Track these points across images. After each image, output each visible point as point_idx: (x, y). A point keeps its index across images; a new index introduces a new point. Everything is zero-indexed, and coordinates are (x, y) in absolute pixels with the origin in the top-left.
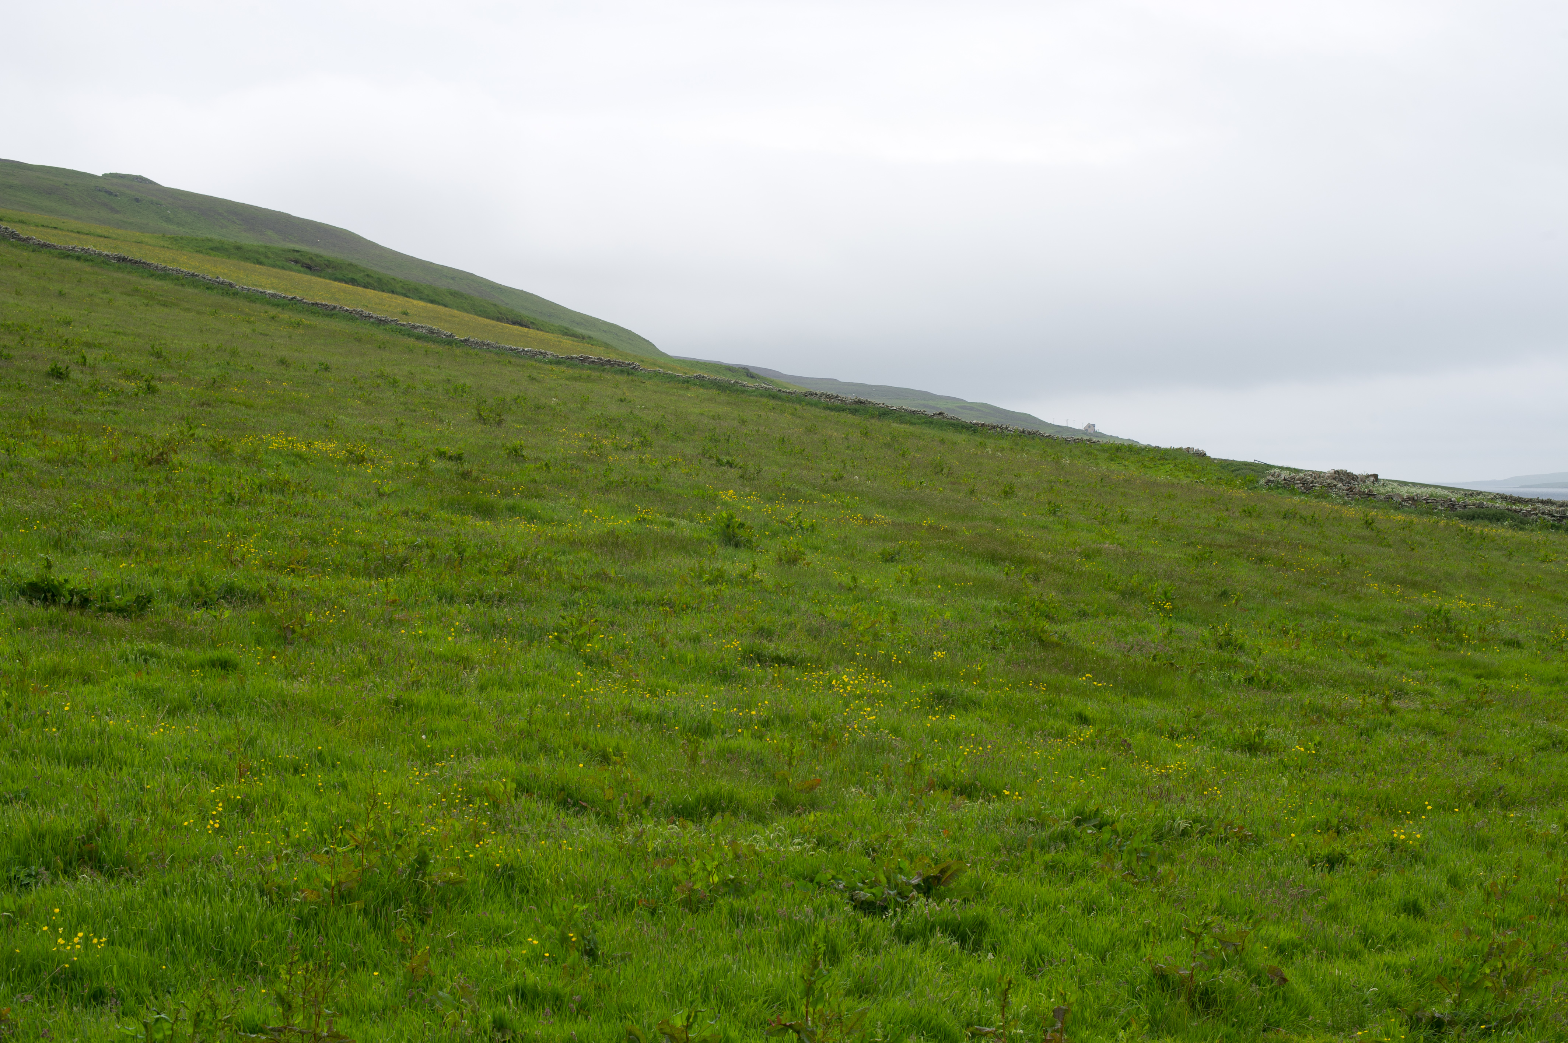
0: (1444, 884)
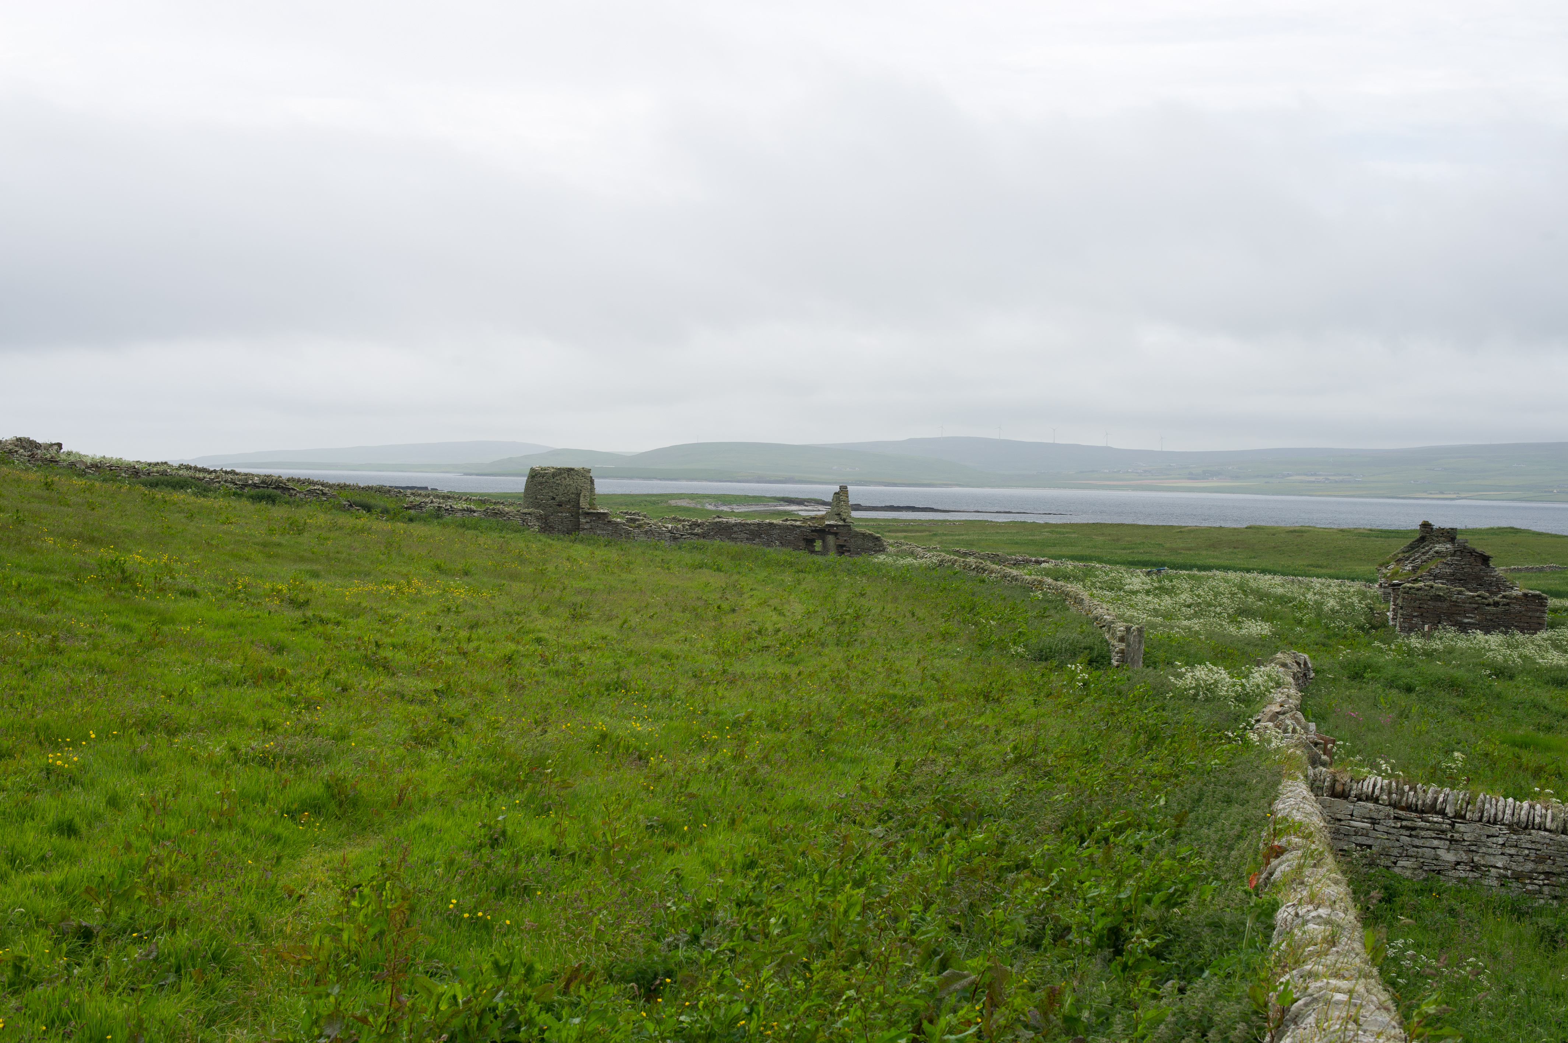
0: (103, 805)
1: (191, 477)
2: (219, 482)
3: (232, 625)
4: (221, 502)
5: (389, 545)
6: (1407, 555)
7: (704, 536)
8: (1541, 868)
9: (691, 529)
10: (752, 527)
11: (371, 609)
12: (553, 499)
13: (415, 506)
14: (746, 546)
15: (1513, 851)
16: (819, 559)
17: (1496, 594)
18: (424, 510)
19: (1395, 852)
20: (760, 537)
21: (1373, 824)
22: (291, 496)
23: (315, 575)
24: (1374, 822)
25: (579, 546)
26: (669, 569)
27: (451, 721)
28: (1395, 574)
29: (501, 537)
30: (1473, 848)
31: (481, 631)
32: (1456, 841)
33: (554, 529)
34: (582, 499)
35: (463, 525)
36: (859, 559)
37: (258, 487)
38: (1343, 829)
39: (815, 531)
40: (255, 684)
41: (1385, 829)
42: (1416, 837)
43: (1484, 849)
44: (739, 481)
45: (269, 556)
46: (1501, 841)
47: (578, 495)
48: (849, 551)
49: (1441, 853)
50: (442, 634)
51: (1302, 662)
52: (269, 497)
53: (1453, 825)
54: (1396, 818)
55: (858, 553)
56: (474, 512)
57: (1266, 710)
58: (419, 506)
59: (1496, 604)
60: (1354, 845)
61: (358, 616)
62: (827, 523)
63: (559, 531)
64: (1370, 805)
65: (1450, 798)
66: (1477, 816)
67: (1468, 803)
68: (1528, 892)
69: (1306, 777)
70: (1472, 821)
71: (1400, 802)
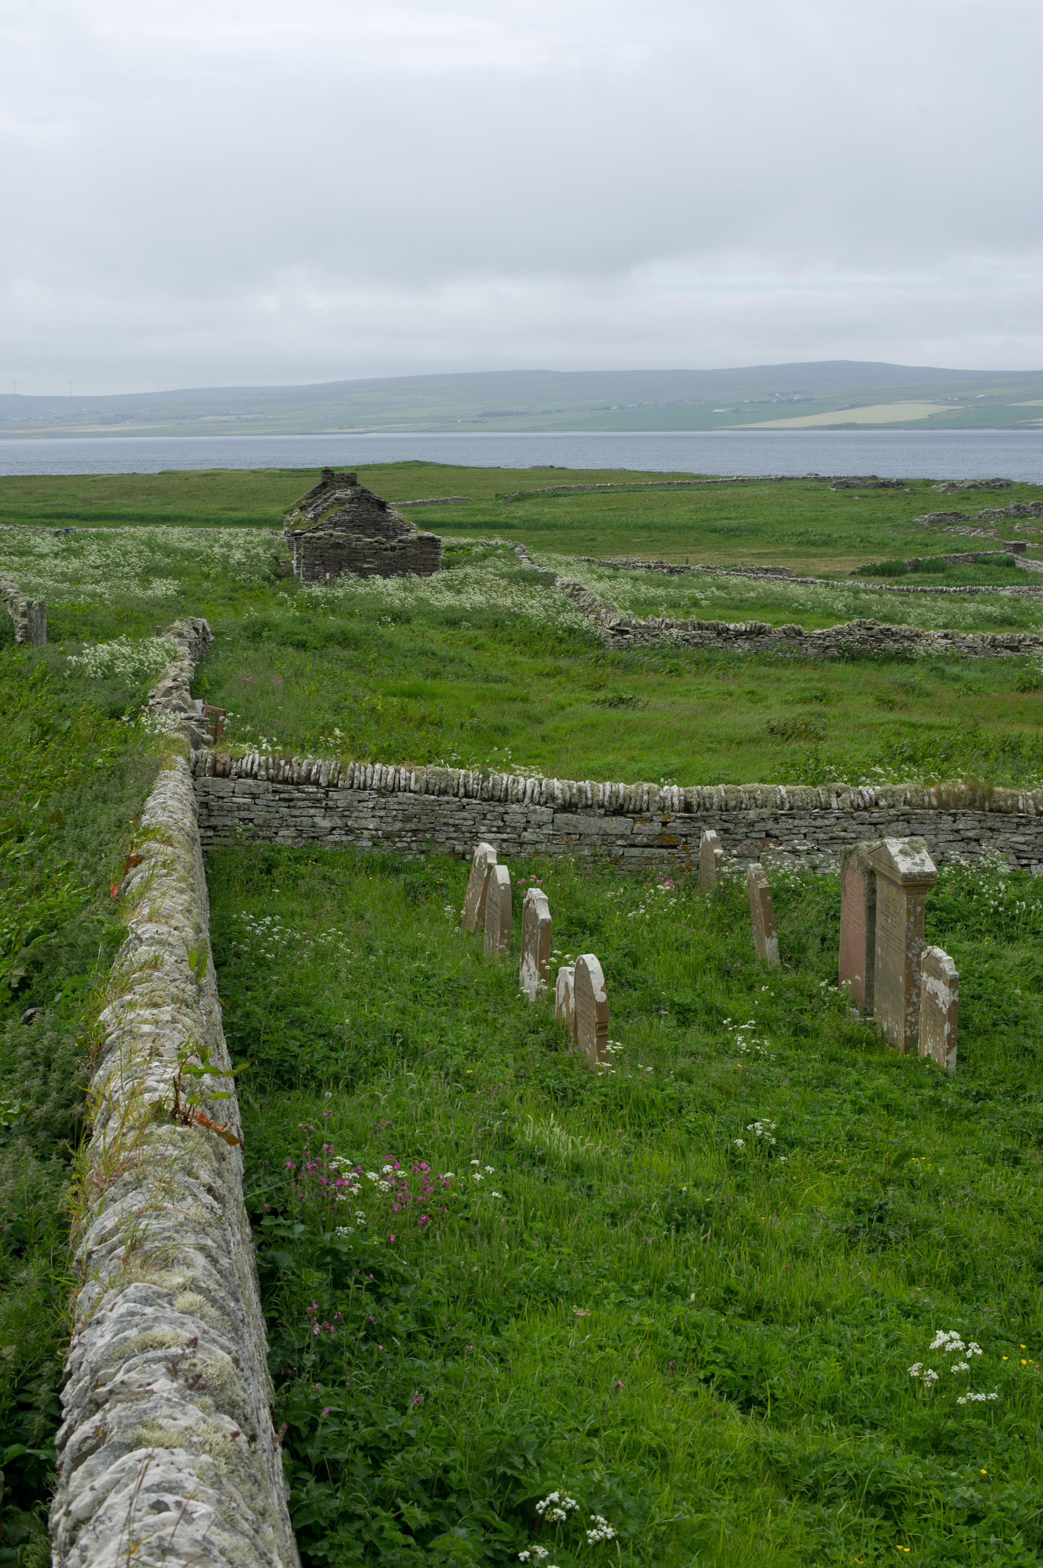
6: (310, 501)
8: (408, 826)
15: (382, 813)
17: (393, 538)
19: (276, 823)
21: (254, 798)
24: (254, 797)
28: (298, 523)
30: (347, 813)
32: (330, 808)
38: (227, 806)
41: (265, 803)
42: (294, 807)
43: (356, 814)
46: (371, 805)
49: (318, 820)
51: (200, 629)
53: (326, 793)
54: (275, 792)
57: (160, 686)
59: (393, 549)
60: (237, 821)
64: (250, 781)
65: (323, 768)
66: (348, 783)
67: (340, 773)
68: (398, 849)
69: (188, 760)
70: (344, 788)
71: (277, 776)
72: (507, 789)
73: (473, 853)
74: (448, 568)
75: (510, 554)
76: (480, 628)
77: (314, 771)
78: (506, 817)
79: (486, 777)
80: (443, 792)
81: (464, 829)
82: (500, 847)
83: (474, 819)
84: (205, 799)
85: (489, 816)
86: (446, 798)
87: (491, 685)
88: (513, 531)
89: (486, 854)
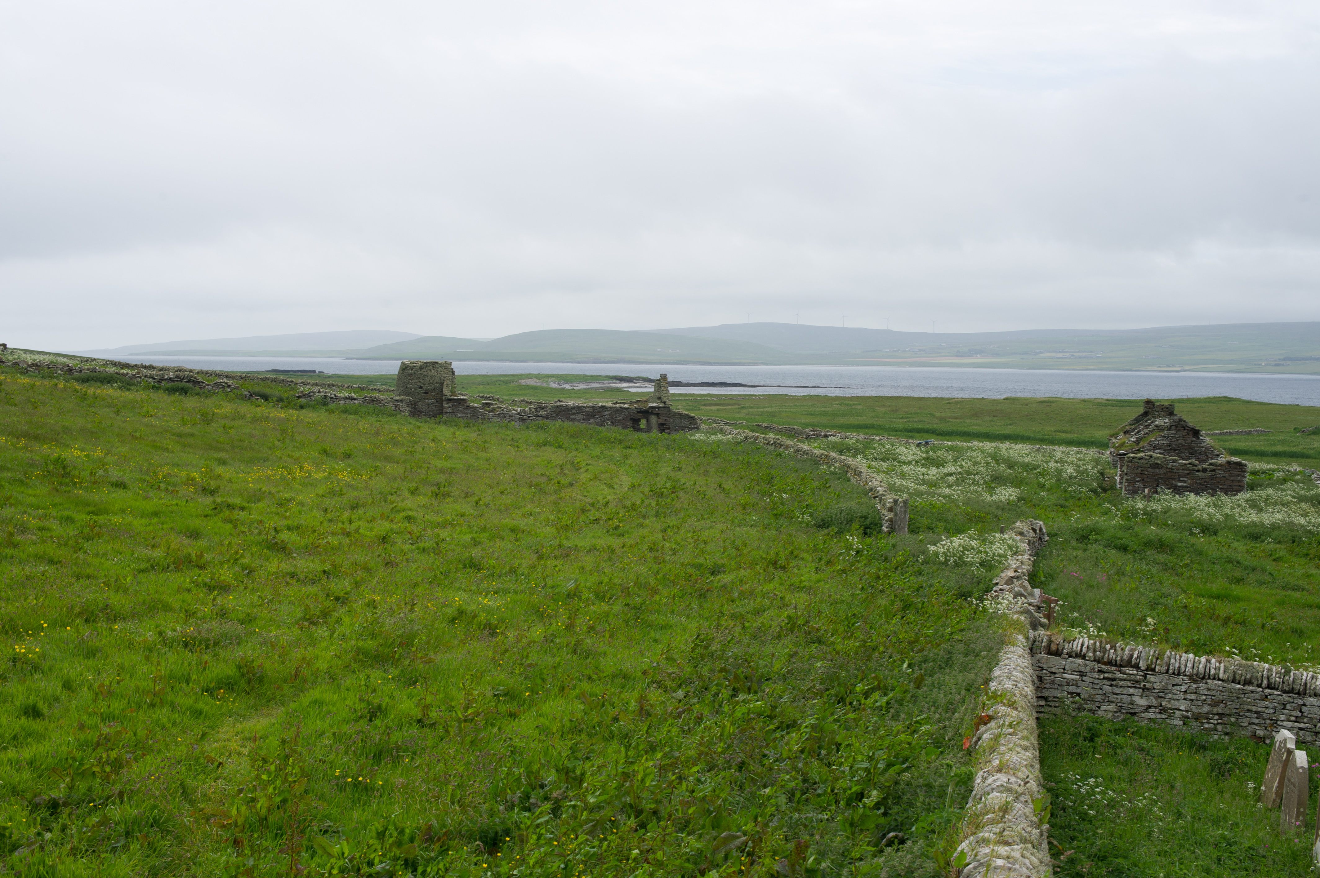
0: (60, 688)
1: (116, 373)
2: (140, 377)
3: (156, 514)
4: (142, 395)
5: (283, 432)
6: (1133, 427)
7: (547, 417)
9: (536, 411)
10: (587, 409)
11: (270, 493)
12: (421, 387)
13: (305, 395)
14: (582, 426)
15: (1193, 697)
16: (643, 436)
17: (1205, 461)
18: (313, 398)
19: (1099, 698)
20: (594, 418)
21: (1081, 676)
22: (200, 388)
23: (223, 462)
24: (1082, 674)
25: (443, 428)
26: (518, 447)
27: (337, 599)
28: (1122, 445)
29: (377, 421)
30: (1162, 694)
31: (361, 511)
32: (1148, 689)
33: (421, 413)
34: (445, 388)
35: (345, 411)
36: (676, 436)
37: (173, 381)
38: (1057, 680)
39: (640, 412)
40: (177, 569)
41: (1091, 680)
42: (1116, 686)
43: (1170, 696)
44: (578, 362)
45: (184, 446)
46: (1183, 689)
47: (442, 384)
48: (669, 428)
49: (1136, 699)
50: (329, 516)
51: (1038, 529)
52: (182, 389)
53: (1145, 676)
54: (1100, 671)
55: (676, 430)
56: (355, 399)
57: (1003, 575)
58: (309, 395)
59: (1204, 470)
60: (1066, 694)
61: (259, 501)
62: (650, 405)
63: (425, 414)
64: (1079, 661)
65: (1143, 654)
66: (1164, 669)
67: (1157, 659)
68: (1205, 729)
69: (1027, 638)
70: (1161, 673)
71: (1103, 658)
72: (1306, 684)
73: (1272, 738)
74: (1252, 489)
75: (1308, 481)
76: (1279, 542)
77: (1135, 656)
78: (1304, 709)
79: (1288, 672)
80: (1248, 682)
81: (1265, 716)
82: (1297, 734)
83: (1275, 708)
84: (1040, 673)
85: (1288, 707)
86: (1251, 688)
87: (1289, 592)
88: (1309, 460)
89: (1285, 740)
